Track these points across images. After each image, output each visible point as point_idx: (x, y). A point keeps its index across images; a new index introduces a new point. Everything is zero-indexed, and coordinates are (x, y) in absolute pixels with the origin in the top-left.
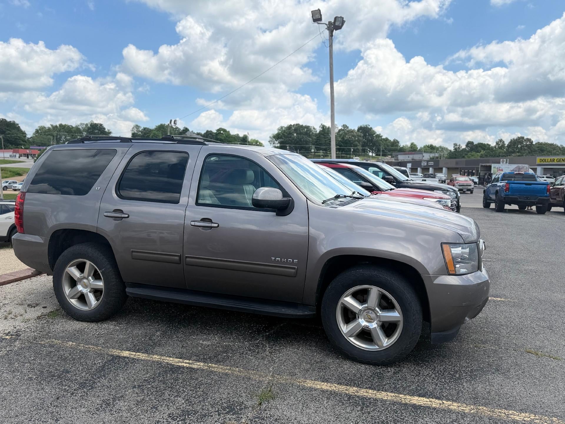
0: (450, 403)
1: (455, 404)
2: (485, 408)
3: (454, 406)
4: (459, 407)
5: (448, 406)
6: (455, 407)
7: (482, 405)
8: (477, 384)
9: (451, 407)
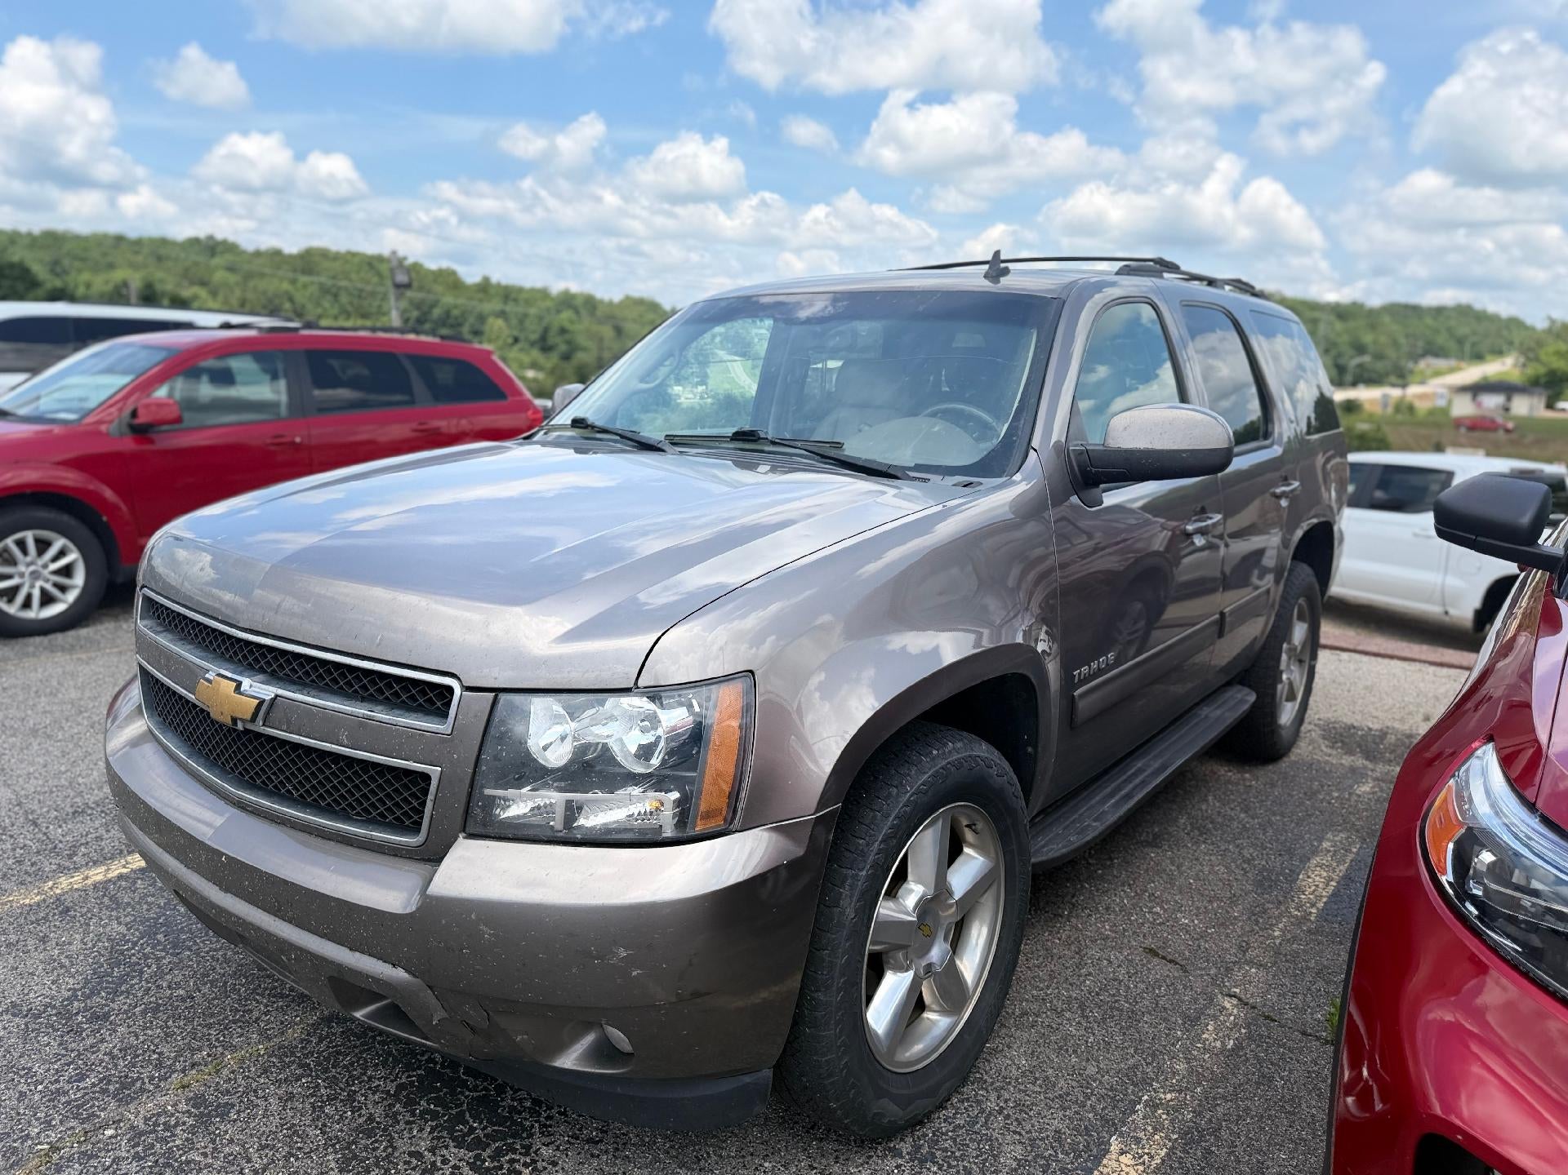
0: (112, 875)
1: (99, 878)
2: (27, 901)
3: (97, 874)
4: (87, 878)
5: (109, 869)
6: (91, 873)
7: (38, 905)
8: (90, 945)
9: (103, 868)
